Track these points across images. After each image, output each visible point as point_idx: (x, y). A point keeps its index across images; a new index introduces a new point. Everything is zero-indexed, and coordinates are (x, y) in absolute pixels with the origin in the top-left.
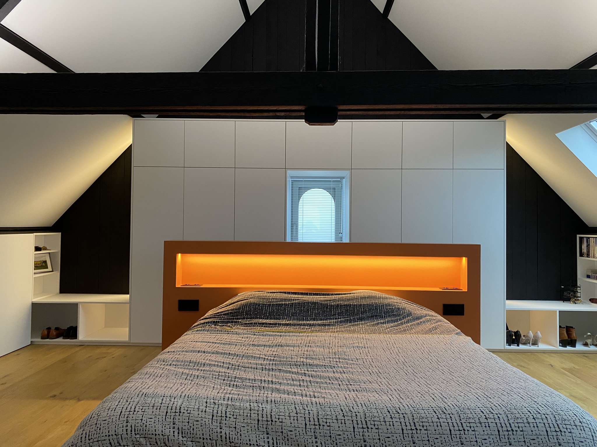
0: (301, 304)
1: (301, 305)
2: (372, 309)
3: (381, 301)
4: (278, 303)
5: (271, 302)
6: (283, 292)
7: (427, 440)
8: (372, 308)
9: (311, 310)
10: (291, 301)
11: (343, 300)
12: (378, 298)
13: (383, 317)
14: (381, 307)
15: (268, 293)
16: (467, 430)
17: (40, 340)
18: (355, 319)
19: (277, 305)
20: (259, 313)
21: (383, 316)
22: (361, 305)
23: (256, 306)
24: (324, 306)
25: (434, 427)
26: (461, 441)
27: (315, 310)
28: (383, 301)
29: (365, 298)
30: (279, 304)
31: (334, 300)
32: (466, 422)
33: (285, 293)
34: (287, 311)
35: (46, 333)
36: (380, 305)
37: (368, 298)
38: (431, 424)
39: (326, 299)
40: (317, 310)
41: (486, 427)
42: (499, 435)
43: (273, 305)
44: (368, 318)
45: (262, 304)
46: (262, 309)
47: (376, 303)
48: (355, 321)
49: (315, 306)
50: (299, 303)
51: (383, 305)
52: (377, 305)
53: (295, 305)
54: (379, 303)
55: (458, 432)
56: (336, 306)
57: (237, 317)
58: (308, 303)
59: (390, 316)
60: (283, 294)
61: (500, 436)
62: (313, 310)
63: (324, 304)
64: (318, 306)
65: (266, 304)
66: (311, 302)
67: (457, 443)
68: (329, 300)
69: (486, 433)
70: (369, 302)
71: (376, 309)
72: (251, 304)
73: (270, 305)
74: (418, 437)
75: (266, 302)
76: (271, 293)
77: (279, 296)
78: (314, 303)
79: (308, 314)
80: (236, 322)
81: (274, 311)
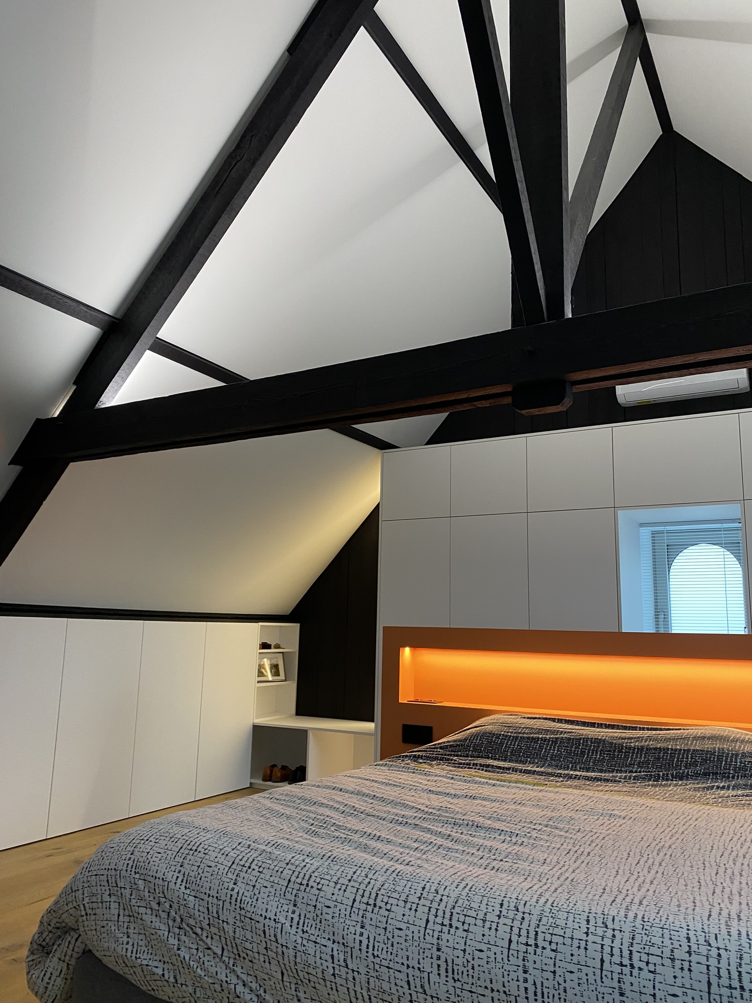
0: (573, 741)
1: (572, 743)
2: (710, 760)
3: (735, 746)
4: (532, 735)
5: (520, 733)
6: (549, 719)
7: (551, 972)
8: (710, 757)
9: (589, 752)
10: (557, 735)
11: (656, 740)
12: (733, 741)
13: (728, 777)
14: (732, 757)
15: (524, 718)
16: (639, 968)
17: (262, 782)
18: (667, 776)
19: (528, 738)
20: (495, 750)
21: (731, 775)
22: (689, 750)
23: (493, 737)
24: (615, 747)
25: (572, 948)
26: (620, 988)
27: (597, 753)
28: (740, 747)
29: (704, 738)
30: (533, 737)
31: (638, 739)
32: (641, 951)
33: (553, 720)
34: (544, 750)
35: (269, 773)
36: (728, 754)
37: (709, 738)
38: (568, 941)
39: (624, 735)
40: (601, 753)
41: (682, 969)
42: (709, 993)
43: (521, 737)
44: (696, 776)
45: (503, 735)
46: (502, 744)
47: (723, 749)
48: (667, 780)
49: (598, 747)
50: (569, 739)
51: (737, 755)
52: (723, 753)
53: (561, 742)
54: (728, 750)
55: (618, 969)
56: (638, 748)
57: (456, 753)
58: (586, 740)
59: (745, 777)
60: (549, 721)
61: (712, 995)
62: (593, 753)
63: (616, 744)
64: (603, 747)
65: (510, 736)
66: (592, 739)
67: (610, 991)
68: (628, 738)
69: (679, 982)
70: (708, 746)
71: (720, 760)
72: (485, 733)
73: (517, 737)
74: (535, 962)
75: (512, 732)
76: (528, 718)
77: (538, 724)
78: (598, 741)
79: (582, 760)
80: (448, 760)
81: (521, 748)
